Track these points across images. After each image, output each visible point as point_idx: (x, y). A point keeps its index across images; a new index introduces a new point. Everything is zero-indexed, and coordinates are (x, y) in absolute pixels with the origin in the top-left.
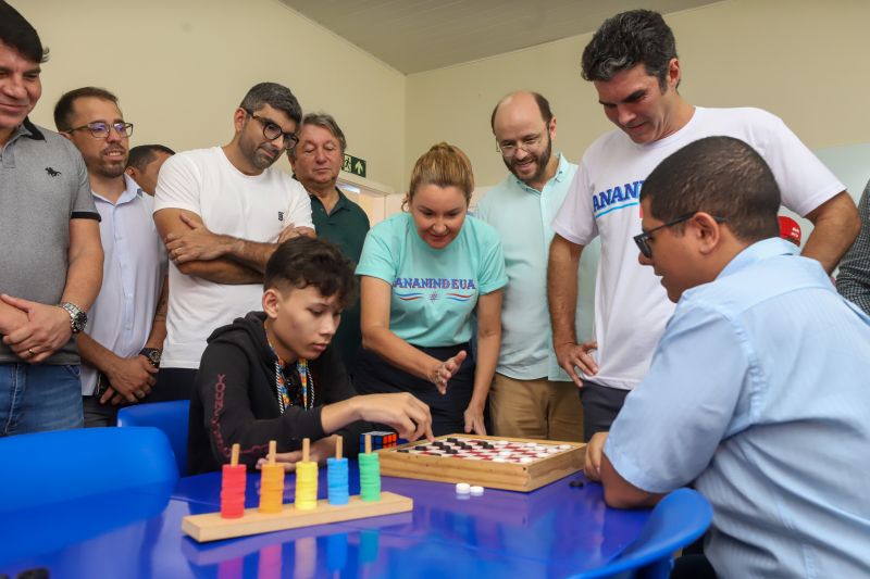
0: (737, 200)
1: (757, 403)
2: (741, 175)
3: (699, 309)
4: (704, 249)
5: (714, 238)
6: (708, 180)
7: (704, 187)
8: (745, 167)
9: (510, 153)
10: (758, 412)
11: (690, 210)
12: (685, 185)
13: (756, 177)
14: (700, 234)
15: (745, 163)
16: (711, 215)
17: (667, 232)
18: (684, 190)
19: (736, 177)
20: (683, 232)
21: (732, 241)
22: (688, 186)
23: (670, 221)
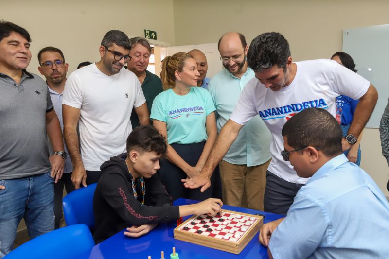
0: (325, 141)
1: (330, 239)
2: (326, 130)
3: (307, 200)
4: (311, 161)
5: (316, 157)
6: (312, 133)
7: (310, 136)
8: (327, 126)
9: (226, 62)
10: (330, 242)
11: (305, 145)
12: (302, 134)
13: (332, 130)
14: (310, 154)
15: (328, 124)
16: (314, 147)
17: (296, 153)
18: (302, 136)
19: (324, 131)
20: (303, 153)
21: (324, 157)
22: (303, 135)
23: (297, 149)
